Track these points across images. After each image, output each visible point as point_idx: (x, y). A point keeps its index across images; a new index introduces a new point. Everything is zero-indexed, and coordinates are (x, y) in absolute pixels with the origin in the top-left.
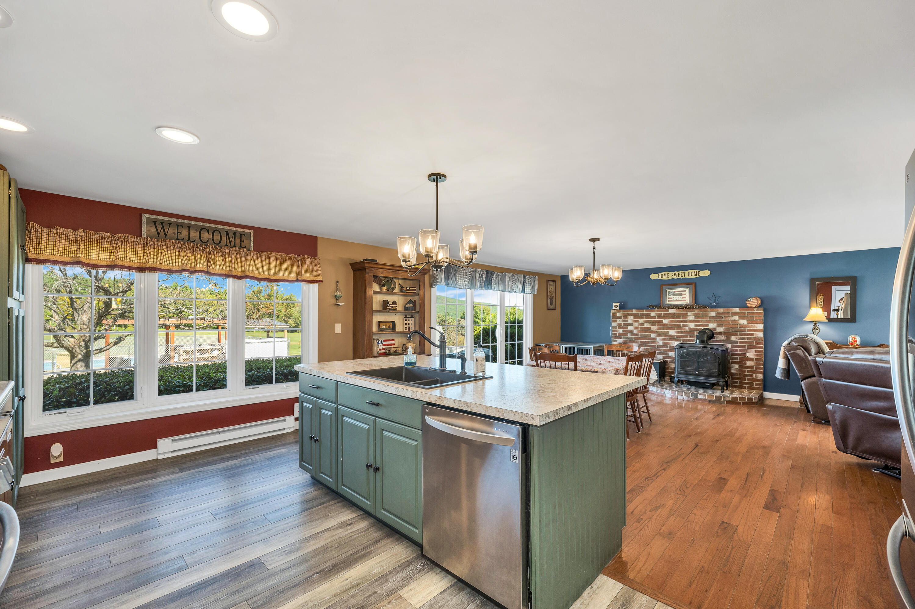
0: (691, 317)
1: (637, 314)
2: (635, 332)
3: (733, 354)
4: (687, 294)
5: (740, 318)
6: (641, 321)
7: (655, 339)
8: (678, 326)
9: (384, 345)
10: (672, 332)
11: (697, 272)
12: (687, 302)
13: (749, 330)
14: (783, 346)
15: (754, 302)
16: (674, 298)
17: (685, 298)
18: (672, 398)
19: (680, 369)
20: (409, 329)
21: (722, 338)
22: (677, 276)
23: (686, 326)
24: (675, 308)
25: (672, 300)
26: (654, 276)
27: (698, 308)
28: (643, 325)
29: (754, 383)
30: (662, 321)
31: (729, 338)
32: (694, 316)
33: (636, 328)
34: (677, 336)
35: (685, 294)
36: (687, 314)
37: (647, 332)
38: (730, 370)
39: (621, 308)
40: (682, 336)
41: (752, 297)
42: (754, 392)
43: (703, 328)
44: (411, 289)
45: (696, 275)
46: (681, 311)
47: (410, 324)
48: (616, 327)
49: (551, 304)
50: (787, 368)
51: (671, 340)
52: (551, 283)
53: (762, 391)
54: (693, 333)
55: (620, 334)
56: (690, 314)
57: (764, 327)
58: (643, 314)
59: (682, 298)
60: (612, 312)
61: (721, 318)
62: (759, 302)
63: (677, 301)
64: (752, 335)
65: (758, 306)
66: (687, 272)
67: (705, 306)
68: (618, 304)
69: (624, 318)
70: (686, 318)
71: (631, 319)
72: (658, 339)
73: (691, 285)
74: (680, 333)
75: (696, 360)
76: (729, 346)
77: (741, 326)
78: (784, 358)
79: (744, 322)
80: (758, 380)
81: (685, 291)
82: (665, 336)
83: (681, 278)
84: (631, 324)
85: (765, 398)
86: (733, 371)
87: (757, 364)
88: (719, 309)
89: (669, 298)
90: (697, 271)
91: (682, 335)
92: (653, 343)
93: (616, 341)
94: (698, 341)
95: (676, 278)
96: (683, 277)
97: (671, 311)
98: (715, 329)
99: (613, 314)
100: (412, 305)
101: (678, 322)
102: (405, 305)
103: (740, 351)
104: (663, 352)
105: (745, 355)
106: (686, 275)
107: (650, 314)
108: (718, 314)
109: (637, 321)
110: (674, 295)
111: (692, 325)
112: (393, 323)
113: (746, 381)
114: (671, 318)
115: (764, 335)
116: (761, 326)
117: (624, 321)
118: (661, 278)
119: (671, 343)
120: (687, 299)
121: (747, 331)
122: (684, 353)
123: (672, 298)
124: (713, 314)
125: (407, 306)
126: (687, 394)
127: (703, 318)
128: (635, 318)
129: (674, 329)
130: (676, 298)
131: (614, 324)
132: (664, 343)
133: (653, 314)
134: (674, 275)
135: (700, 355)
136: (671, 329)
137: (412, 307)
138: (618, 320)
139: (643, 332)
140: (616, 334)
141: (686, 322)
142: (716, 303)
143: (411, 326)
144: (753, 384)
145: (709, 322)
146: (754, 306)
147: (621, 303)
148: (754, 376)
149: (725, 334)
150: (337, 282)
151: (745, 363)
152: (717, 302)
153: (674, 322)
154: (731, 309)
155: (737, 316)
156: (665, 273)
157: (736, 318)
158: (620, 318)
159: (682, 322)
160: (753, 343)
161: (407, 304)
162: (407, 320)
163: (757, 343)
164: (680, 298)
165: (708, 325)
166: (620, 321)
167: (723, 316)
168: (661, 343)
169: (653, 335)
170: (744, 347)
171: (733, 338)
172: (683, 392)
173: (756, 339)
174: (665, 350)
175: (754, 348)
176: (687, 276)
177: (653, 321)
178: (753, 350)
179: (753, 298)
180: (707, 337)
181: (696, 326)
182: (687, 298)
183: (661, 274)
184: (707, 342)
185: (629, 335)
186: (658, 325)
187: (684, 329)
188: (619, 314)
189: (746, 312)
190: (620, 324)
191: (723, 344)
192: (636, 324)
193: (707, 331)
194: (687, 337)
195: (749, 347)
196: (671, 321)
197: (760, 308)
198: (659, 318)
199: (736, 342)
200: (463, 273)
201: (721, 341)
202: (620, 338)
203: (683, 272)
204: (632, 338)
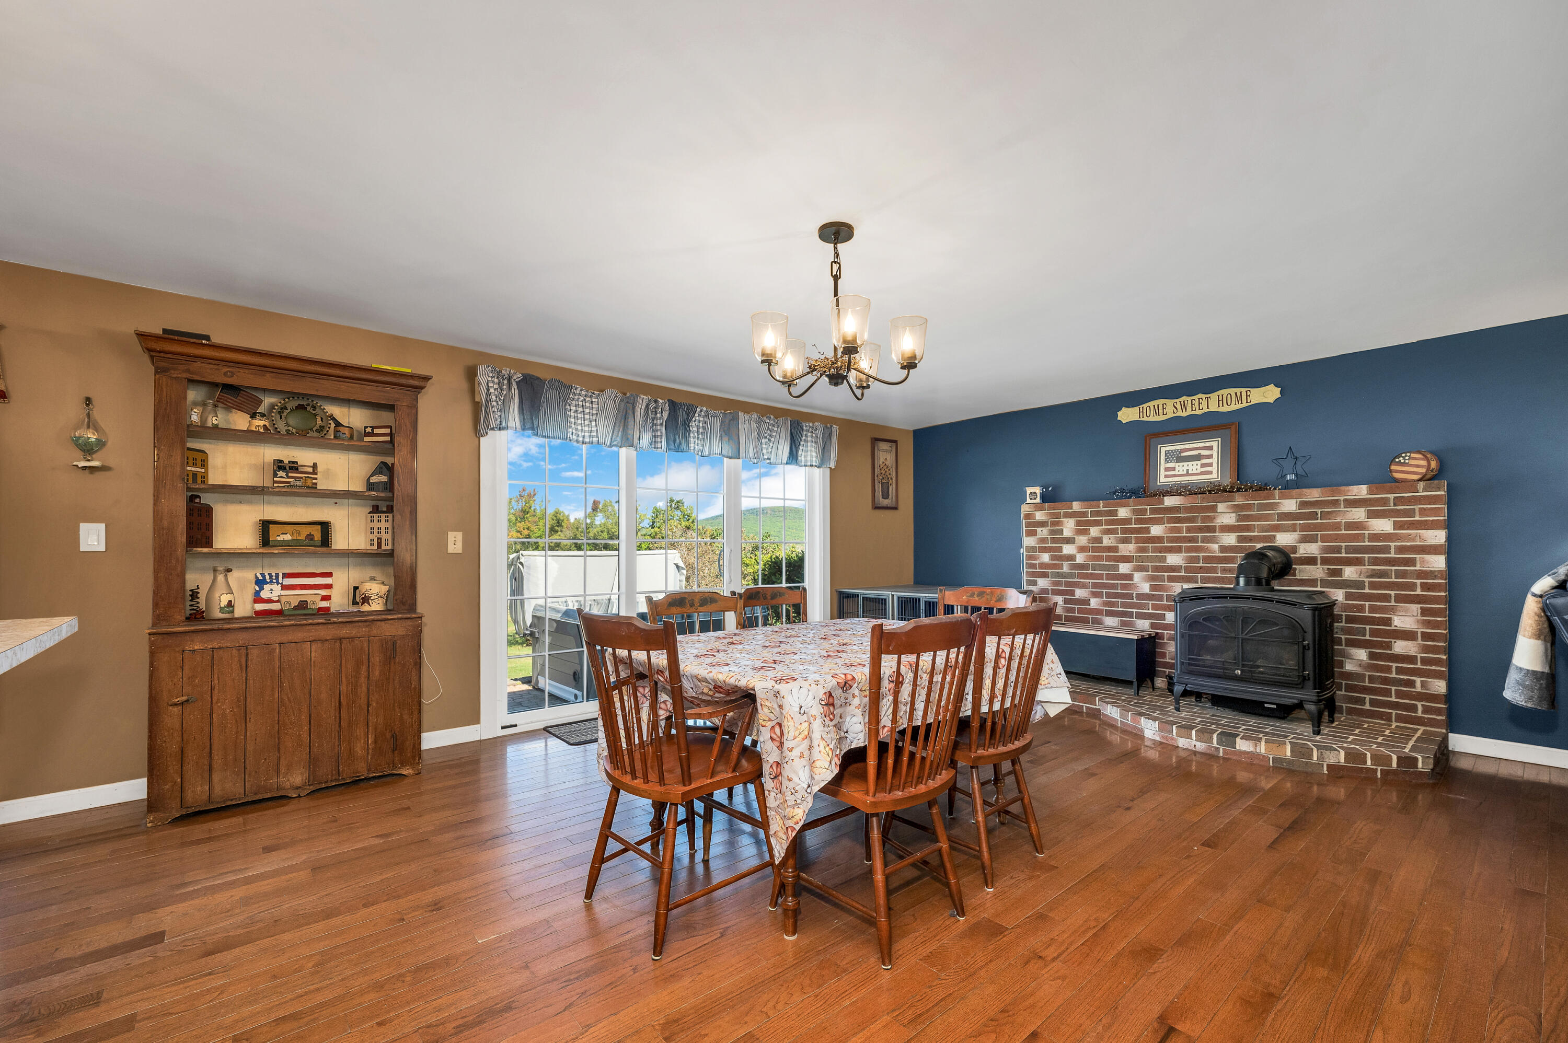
0: (1225, 515)
1: (1084, 514)
2: (1080, 559)
3: (1350, 619)
4: (1215, 456)
5: (1372, 515)
6: (1094, 531)
7: (1129, 577)
8: (1190, 541)
9: (284, 587)
10: (1173, 559)
11: (1244, 394)
12: (1214, 475)
13: (1400, 550)
14: (1535, 595)
15: (1417, 466)
16: (1181, 468)
17: (1211, 465)
18: (1161, 743)
19: (1189, 659)
20: (379, 545)
21: (1317, 572)
22: (1189, 409)
23: (1213, 540)
24: (1180, 494)
25: (1176, 472)
26: (1127, 415)
27: (1246, 490)
28: (1100, 540)
29: (1419, 705)
30: (1148, 530)
31: (1339, 573)
32: (1234, 514)
33: (1082, 549)
34: (1187, 569)
35: (1211, 456)
36: (1214, 509)
37: (1109, 559)
38: (1341, 664)
39: (1045, 498)
40: (1201, 568)
41: (1410, 452)
42: (1419, 734)
43: (1259, 546)
44: (376, 431)
45: (1240, 400)
46: (1198, 501)
47: (383, 531)
48: (1033, 549)
49: (886, 495)
50: (1547, 670)
51: (1171, 579)
52: (883, 446)
53: (1444, 731)
54: (1231, 560)
55: (1043, 565)
56: (1221, 507)
57: (1449, 538)
58: (1098, 513)
59: (1203, 466)
60: (1025, 509)
61: (1314, 516)
62: (1434, 464)
63: (1188, 474)
64: (1412, 562)
65: (1428, 476)
66: (1214, 396)
67: (1266, 485)
68: (1038, 490)
69: (1053, 524)
70: (1212, 519)
71: (1069, 527)
72: (1137, 576)
73: (1228, 431)
74: (1197, 559)
75: (1233, 635)
76: (1338, 595)
77: (1375, 537)
78: (1538, 635)
79: (1384, 526)
80: (1433, 698)
81: (1211, 448)
82: (1156, 569)
83: (1199, 412)
84: (1069, 541)
85: (1454, 752)
86: (1349, 667)
87: (1426, 649)
88: (1305, 490)
89: (1167, 469)
90: (1243, 390)
91: (1201, 565)
92: (1124, 587)
93: (1034, 583)
94: (1242, 581)
95: (1184, 414)
96: (1206, 410)
97: (1169, 501)
98: (1294, 549)
99: (1028, 516)
100: (384, 478)
101: (1189, 530)
102: (369, 479)
103: (1373, 609)
104: (1150, 611)
105: (1388, 622)
106: (1212, 403)
107: (1115, 513)
108: (1303, 504)
109: (1085, 532)
110: (1180, 459)
111: (1230, 539)
112: (325, 527)
113: (1393, 699)
114: (1170, 520)
115: (1449, 562)
116: (1438, 537)
117: (1052, 532)
118: (1146, 419)
119: (1172, 587)
120: (1214, 469)
121: (1393, 550)
122: (1200, 614)
123: (1174, 469)
124: (1289, 505)
125: (374, 479)
126: (1205, 734)
127: (1259, 518)
128: (1078, 523)
129: (1178, 550)
130: (1186, 468)
131: (1028, 541)
132: (1153, 588)
133: (1123, 513)
134: (1178, 406)
135: (1245, 621)
136: (1171, 550)
137: (385, 483)
138: (1039, 530)
139: (1100, 558)
140: (1033, 566)
141: (1212, 529)
142: (1296, 475)
143: (384, 536)
144: (1414, 708)
145: (1278, 529)
146: (1416, 477)
147: (1047, 488)
148: (1418, 684)
149: (1325, 561)
150: (88, 401)
151: (1389, 646)
152: (1300, 472)
153: (1179, 530)
154: (1343, 488)
155: (1363, 509)
156: (1156, 403)
157: (1359, 514)
158: (1042, 524)
159: (1201, 530)
160: (1412, 587)
161: (372, 476)
162: (376, 519)
163: (1425, 587)
164: (1195, 467)
165: (1274, 537)
166: (1043, 532)
167: (1319, 511)
168: (1145, 588)
169: (1124, 568)
170: (1387, 598)
171: (1349, 573)
172: (1192, 728)
173: (1421, 574)
174: (1155, 607)
175: (1419, 603)
176: (1214, 407)
177: (1124, 531)
178: (1415, 608)
179: (1413, 455)
180: (1270, 569)
181: (1241, 539)
182: (1215, 465)
183: (1145, 406)
184: (1268, 583)
185: (1066, 569)
186: (1138, 540)
187: (1207, 550)
188: (1039, 516)
189: (1392, 496)
190: (1043, 540)
191: (1319, 589)
192: (1082, 540)
193: (1270, 554)
194: (1214, 570)
195: (1399, 599)
196: (1172, 530)
197: (1436, 482)
198: (1139, 521)
199: (1359, 584)
200: (592, 402)
201: (1313, 582)
202: (1044, 575)
203: (1204, 396)
204: (1072, 575)
